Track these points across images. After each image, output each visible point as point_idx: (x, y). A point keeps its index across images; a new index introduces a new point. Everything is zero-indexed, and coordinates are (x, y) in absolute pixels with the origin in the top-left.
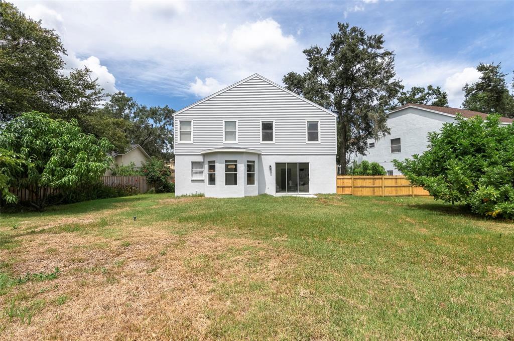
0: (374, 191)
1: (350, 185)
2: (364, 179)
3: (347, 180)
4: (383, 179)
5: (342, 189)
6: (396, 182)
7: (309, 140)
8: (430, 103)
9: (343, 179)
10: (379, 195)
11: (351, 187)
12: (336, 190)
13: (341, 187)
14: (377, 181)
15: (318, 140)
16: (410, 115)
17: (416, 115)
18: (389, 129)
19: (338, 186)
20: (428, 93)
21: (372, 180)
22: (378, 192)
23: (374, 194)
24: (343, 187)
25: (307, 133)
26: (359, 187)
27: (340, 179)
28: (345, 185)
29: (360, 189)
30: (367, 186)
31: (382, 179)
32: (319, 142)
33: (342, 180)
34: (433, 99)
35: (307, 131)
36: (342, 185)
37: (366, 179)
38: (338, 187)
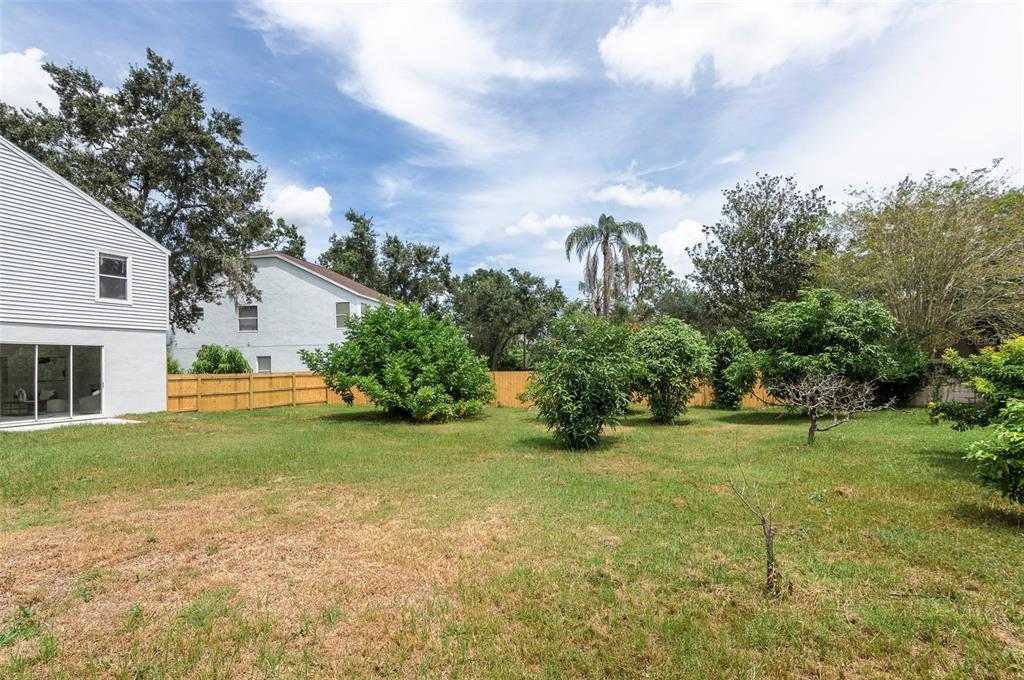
0: (236, 400)
1: (194, 393)
2: (220, 380)
3: (188, 383)
4: (252, 380)
5: (177, 400)
6: (271, 384)
7: (102, 295)
8: (280, 248)
9: (179, 380)
10: (244, 407)
11: (196, 396)
12: (165, 405)
13: (176, 397)
14: (242, 382)
15: (125, 298)
16: (275, 269)
17: (285, 273)
18: (260, 292)
19: (170, 395)
20: (278, 231)
21: (233, 382)
22: (243, 402)
23: (236, 406)
24: (180, 397)
25: (97, 280)
26: (210, 396)
27: (174, 381)
28: (184, 394)
29: (213, 398)
30: (225, 392)
31: (249, 379)
32: (129, 301)
33: (177, 383)
34: (284, 243)
35: (97, 275)
36: (177, 394)
37: (223, 379)
38: (170, 398)
